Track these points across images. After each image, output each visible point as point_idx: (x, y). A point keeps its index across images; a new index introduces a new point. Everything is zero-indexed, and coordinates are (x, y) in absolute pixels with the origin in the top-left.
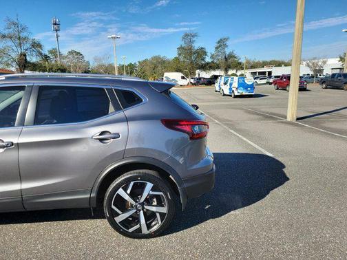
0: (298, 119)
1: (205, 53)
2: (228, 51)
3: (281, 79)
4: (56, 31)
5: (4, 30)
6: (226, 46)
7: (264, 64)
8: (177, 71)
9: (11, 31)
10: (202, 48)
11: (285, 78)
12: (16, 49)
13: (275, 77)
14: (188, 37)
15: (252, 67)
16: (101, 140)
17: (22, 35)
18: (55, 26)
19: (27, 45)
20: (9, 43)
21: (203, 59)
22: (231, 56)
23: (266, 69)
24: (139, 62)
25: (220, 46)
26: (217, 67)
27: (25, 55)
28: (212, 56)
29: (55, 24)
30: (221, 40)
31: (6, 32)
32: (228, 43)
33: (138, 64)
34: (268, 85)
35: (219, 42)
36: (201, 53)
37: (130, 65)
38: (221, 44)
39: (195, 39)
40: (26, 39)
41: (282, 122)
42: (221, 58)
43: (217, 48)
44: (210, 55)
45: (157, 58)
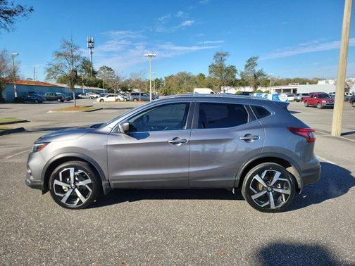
0: (342, 134)
1: (235, 71)
2: (257, 69)
3: (312, 96)
4: (91, 48)
5: (60, 49)
6: (255, 64)
7: (288, 82)
8: (207, 87)
9: (67, 50)
10: (232, 66)
11: (316, 96)
12: (68, 66)
13: (303, 95)
14: (220, 56)
15: (276, 84)
16: (246, 140)
17: (74, 54)
18: (90, 44)
19: (79, 63)
20: (64, 61)
21: (234, 77)
22: (260, 74)
23: (290, 87)
24: (166, 78)
25: (250, 65)
26: (247, 84)
27: (76, 72)
28: (242, 74)
29: (90, 42)
30: (251, 59)
31: (61, 51)
32: (257, 61)
33: (164, 79)
34: (295, 102)
35: (249, 61)
36: (232, 70)
37: (156, 80)
38: (251, 63)
39: (225, 58)
40: (78, 57)
41: (328, 137)
42: (251, 76)
43: (247, 66)
44: (239, 73)
45: (182, 74)
